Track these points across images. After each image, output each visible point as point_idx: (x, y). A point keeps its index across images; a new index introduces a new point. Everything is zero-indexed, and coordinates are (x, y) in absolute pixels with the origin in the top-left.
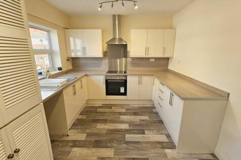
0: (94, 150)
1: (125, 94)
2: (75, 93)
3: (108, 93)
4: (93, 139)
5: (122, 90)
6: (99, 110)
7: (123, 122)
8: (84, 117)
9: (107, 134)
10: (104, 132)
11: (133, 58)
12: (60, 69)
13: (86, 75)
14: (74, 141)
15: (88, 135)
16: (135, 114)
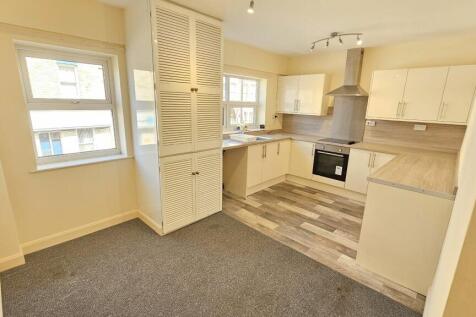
0: (259, 217)
1: (342, 178)
2: (264, 156)
3: (316, 171)
4: (266, 210)
5: (339, 171)
6: (295, 191)
7: (315, 211)
8: (271, 191)
9: (284, 213)
10: (282, 210)
11: (377, 122)
12: (262, 127)
13: (291, 139)
14: (247, 205)
15: (264, 206)
16: (344, 211)
